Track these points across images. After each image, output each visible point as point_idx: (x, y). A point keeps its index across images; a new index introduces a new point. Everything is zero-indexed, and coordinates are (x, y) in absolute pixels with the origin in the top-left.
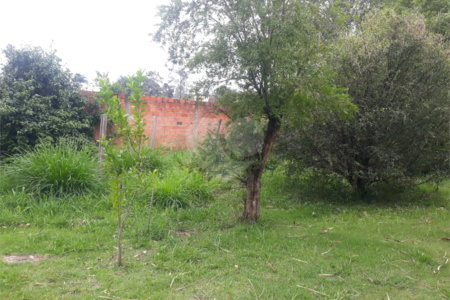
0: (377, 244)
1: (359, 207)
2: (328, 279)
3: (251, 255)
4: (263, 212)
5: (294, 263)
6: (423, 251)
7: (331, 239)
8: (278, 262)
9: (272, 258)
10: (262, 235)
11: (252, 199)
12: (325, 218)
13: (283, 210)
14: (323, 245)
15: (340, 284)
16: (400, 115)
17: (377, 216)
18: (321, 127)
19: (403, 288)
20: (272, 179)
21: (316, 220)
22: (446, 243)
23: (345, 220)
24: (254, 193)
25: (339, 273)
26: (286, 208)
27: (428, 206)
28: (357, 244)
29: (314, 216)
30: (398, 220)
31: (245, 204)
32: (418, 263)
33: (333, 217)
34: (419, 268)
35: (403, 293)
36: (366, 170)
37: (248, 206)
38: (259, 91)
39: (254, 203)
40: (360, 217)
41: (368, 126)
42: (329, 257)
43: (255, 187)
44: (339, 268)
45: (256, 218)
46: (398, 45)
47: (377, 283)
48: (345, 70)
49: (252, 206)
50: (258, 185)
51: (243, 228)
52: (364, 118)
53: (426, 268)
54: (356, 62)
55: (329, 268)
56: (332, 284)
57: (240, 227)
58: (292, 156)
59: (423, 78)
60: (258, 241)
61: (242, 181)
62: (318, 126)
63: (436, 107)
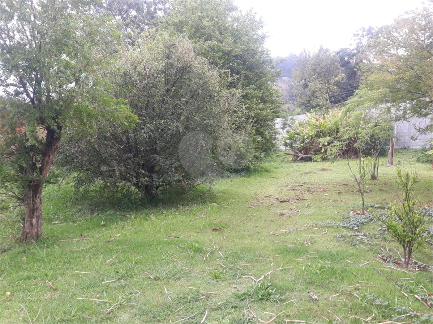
0: (160, 243)
1: (146, 211)
2: (111, 285)
3: (29, 278)
4: (45, 229)
5: (77, 276)
6: (197, 242)
7: (117, 246)
8: (60, 278)
9: (53, 276)
10: (43, 253)
11: (32, 217)
12: (113, 226)
13: (71, 223)
14: (108, 252)
15: (123, 287)
16: (177, 127)
17: (162, 217)
18: (106, 138)
19: (179, 278)
20: (61, 192)
21: (104, 229)
22: (215, 233)
23: (132, 225)
24: (33, 211)
25: (123, 276)
26: (74, 222)
27: (204, 203)
28: (142, 246)
29: (104, 225)
30: (179, 218)
31: (24, 223)
32: (192, 254)
33: (121, 223)
34: (193, 258)
35: (178, 283)
36: (151, 177)
37: (27, 225)
38: (32, 100)
39: (34, 221)
40: (147, 220)
41: (150, 136)
42: (114, 264)
43: (34, 203)
44: (122, 272)
45: (38, 236)
46: (172, 65)
47: (156, 279)
48: (126, 84)
49: (32, 224)
50: (38, 201)
51: (21, 249)
52: (145, 130)
53: (198, 256)
54: (135, 77)
55: (112, 274)
56: (115, 288)
57: (17, 249)
58: (79, 167)
59: (194, 95)
60: (38, 260)
61: (19, 199)
62: (102, 137)
63: (205, 120)
